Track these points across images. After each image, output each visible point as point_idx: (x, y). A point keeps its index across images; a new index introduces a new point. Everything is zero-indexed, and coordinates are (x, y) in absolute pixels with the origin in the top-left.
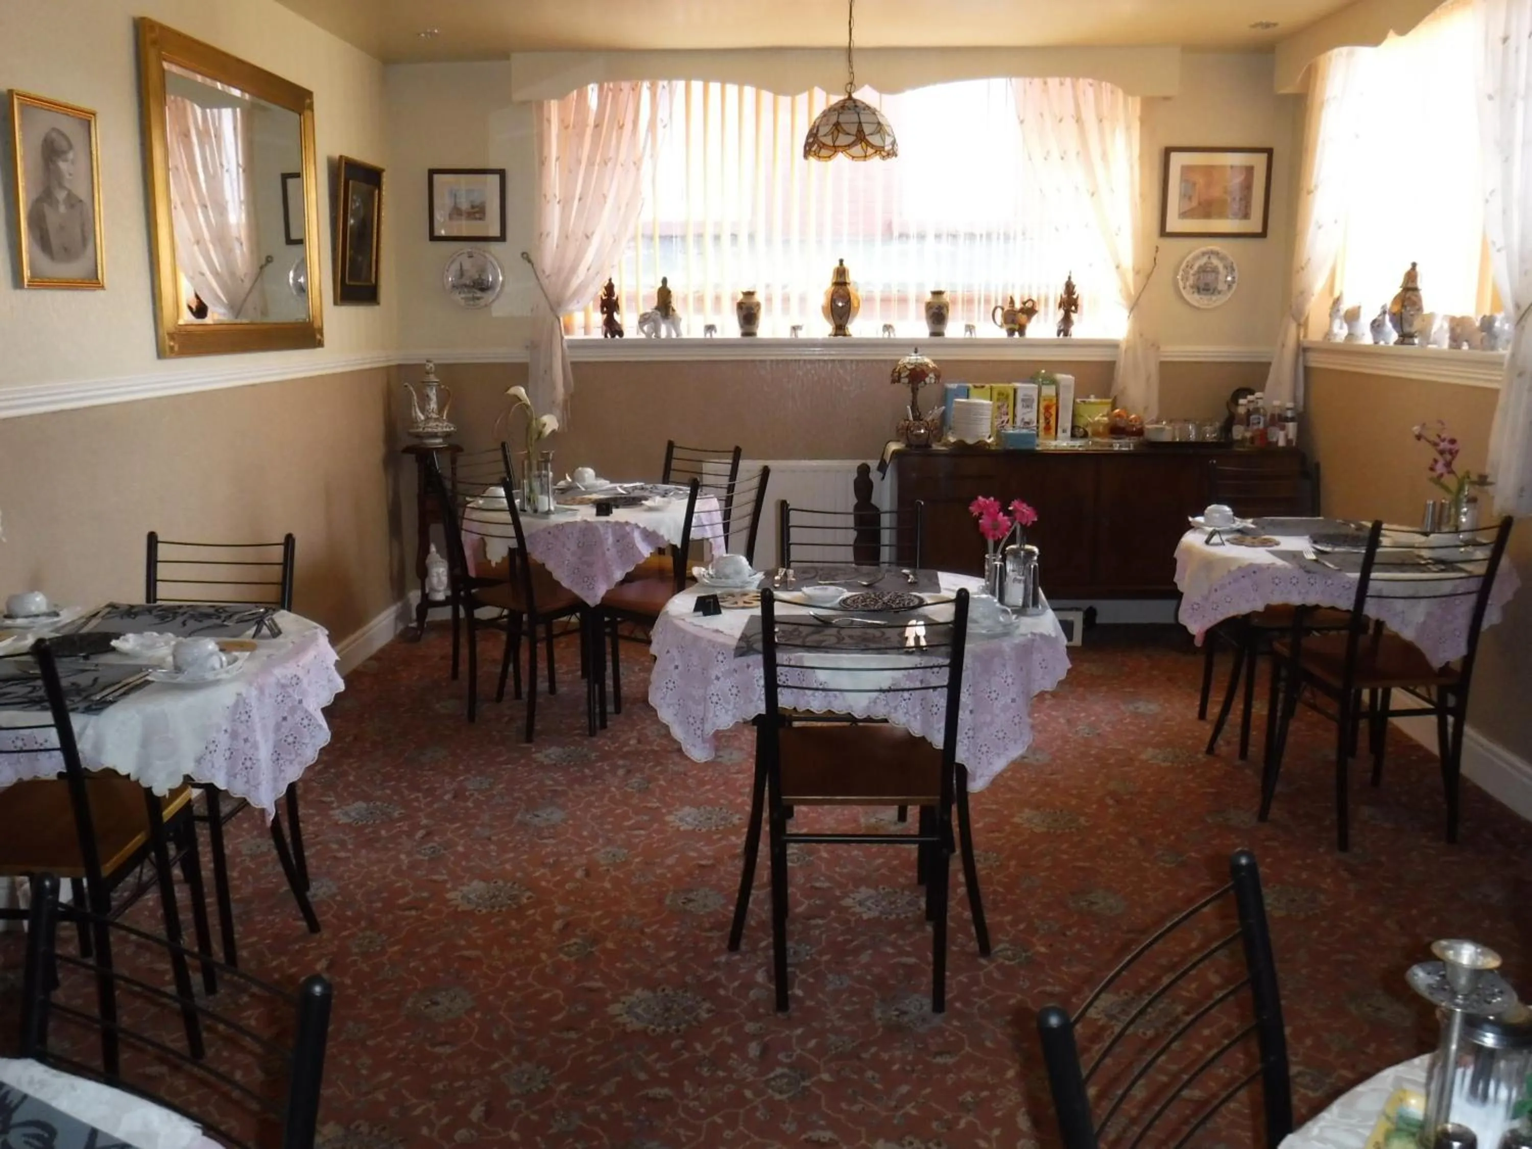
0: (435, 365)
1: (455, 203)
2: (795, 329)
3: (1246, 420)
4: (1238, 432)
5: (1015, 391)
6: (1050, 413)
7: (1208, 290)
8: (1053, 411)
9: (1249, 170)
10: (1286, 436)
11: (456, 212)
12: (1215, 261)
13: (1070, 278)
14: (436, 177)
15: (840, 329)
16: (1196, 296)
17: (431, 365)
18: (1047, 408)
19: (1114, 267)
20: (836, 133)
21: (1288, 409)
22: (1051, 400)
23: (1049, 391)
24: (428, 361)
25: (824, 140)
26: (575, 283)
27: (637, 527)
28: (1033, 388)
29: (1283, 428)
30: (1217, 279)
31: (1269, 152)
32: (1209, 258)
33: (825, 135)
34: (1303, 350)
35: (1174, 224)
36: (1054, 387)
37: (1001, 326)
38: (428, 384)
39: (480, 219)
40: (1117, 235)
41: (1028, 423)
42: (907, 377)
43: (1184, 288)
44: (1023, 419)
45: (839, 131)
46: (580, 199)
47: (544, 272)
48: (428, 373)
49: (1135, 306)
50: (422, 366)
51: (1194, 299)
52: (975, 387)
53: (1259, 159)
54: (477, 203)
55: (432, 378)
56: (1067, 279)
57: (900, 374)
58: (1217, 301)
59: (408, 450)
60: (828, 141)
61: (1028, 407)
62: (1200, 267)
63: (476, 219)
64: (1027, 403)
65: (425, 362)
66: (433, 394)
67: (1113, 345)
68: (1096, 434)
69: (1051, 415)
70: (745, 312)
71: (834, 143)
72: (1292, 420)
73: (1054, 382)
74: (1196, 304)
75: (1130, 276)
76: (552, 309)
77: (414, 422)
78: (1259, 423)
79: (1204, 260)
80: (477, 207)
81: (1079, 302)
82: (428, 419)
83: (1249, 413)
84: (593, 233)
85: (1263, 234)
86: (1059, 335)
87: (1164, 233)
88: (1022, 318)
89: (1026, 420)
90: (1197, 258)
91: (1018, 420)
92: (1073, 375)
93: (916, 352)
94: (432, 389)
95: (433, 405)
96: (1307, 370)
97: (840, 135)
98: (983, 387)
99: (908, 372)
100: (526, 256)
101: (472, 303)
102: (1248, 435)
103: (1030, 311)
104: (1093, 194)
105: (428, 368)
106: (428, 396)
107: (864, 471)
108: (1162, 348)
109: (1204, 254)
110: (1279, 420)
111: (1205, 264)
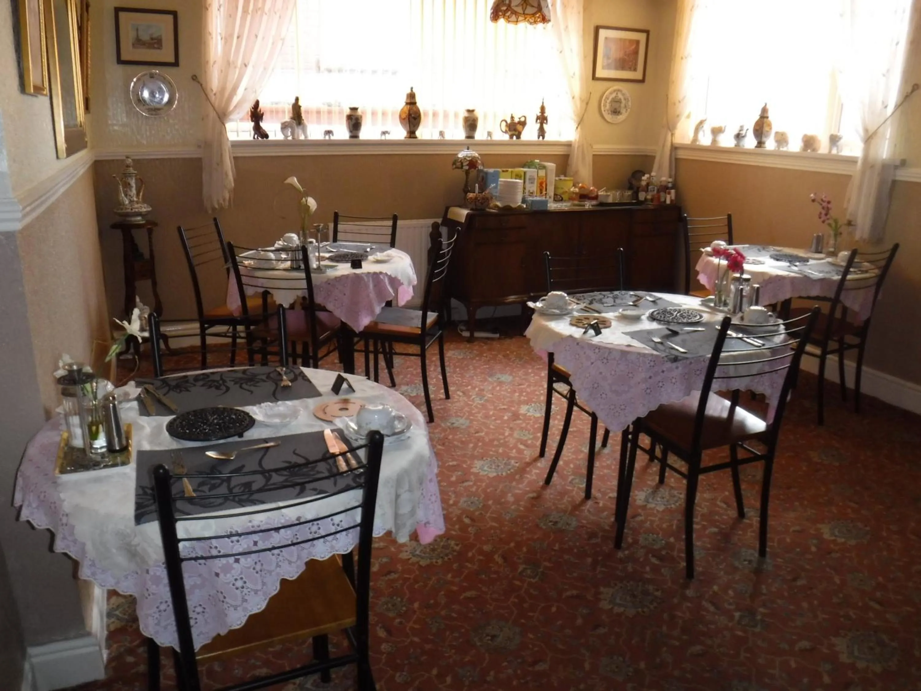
0: (133, 160)
1: (138, 36)
2: (384, 133)
3: (646, 189)
4: (642, 196)
5: (525, 173)
6: (542, 186)
7: (616, 112)
8: (544, 185)
9: (638, 42)
10: (671, 197)
11: (138, 42)
12: (620, 96)
13: (543, 103)
14: (122, 15)
15: (412, 134)
16: (610, 116)
17: (130, 160)
18: (541, 184)
19: (571, 98)
20: (525, 5)
21: (669, 182)
22: (543, 179)
23: (542, 173)
24: (127, 157)
25: (516, 9)
26: (236, 100)
27: (386, 274)
28: (534, 172)
29: (669, 193)
30: (620, 107)
31: (647, 32)
32: (617, 94)
33: (517, 6)
34: (675, 148)
35: (600, 73)
36: (544, 171)
37: (506, 132)
38: (130, 175)
39: (159, 48)
40: (572, 77)
41: (532, 193)
42: (467, 165)
43: (605, 111)
44: (529, 191)
45: (527, 5)
46: (238, 37)
47: (212, 90)
48: (128, 166)
49: (581, 122)
50: (123, 161)
51: (608, 117)
52: (503, 171)
53: (642, 37)
54: (155, 36)
55: (131, 170)
56: (541, 104)
57: (462, 163)
58: (621, 118)
59: (115, 226)
60: (519, 10)
61: (532, 183)
62: (613, 98)
63: (154, 48)
64: (532, 180)
65: (124, 158)
66: (133, 183)
67: (569, 145)
68: (571, 199)
69: (543, 187)
70: (354, 121)
71: (524, 11)
72: (672, 188)
73: (544, 167)
74: (609, 120)
75: (578, 103)
76: (219, 118)
77: (120, 204)
78: (654, 190)
79: (614, 95)
80: (155, 39)
81: (548, 118)
82: (131, 202)
83: (648, 185)
84: (248, 64)
85: (642, 81)
86: (539, 138)
87: (594, 78)
88: (519, 127)
89: (531, 191)
90: (611, 93)
91: (527, 191)
92: (555, 163)
93: (468, 149)
94: (132, 179)
95: (134, 191)
96: (676, 159)
97: (528, 7)
98: (507, 171)
99: (468, 162)
100: (195, 78)
101: (154, 113)
102: (649, 197)
103: (523, 124)
104: (561, 52)
105: (128, 163)
106: (129, 184)
107: (435, 226)
108: (594, 147)
109: (615, 91)
110: (665, 189)
111: (616, 97)
